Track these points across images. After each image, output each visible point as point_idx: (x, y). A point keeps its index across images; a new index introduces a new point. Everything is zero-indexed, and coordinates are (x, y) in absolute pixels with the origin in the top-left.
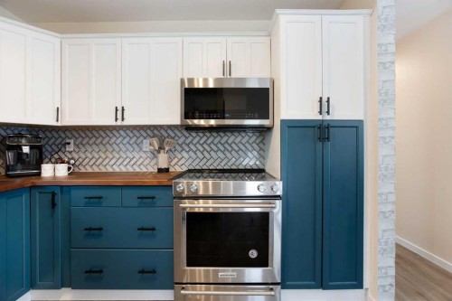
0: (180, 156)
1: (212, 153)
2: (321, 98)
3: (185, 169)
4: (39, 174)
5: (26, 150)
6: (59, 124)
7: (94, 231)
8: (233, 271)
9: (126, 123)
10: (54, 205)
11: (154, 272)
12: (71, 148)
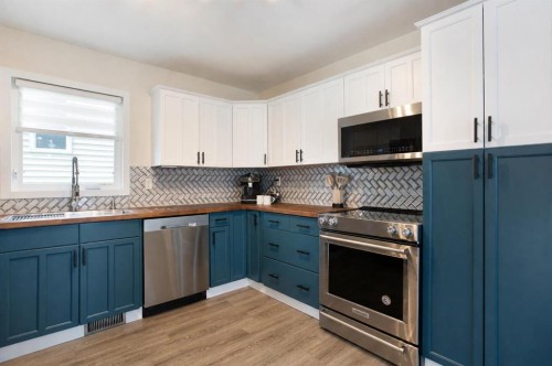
0: (356, 193)
1: (373, 190)
2: (476, 120)
3: (361, 206)
4: (255, 202)
5: (250, 185)
6: (266, 166)
7: (275, 247)
8: (367, 311)
9: (304, 163)
10: (256, 224)
11: (307, 289)
12: (279, 184)
